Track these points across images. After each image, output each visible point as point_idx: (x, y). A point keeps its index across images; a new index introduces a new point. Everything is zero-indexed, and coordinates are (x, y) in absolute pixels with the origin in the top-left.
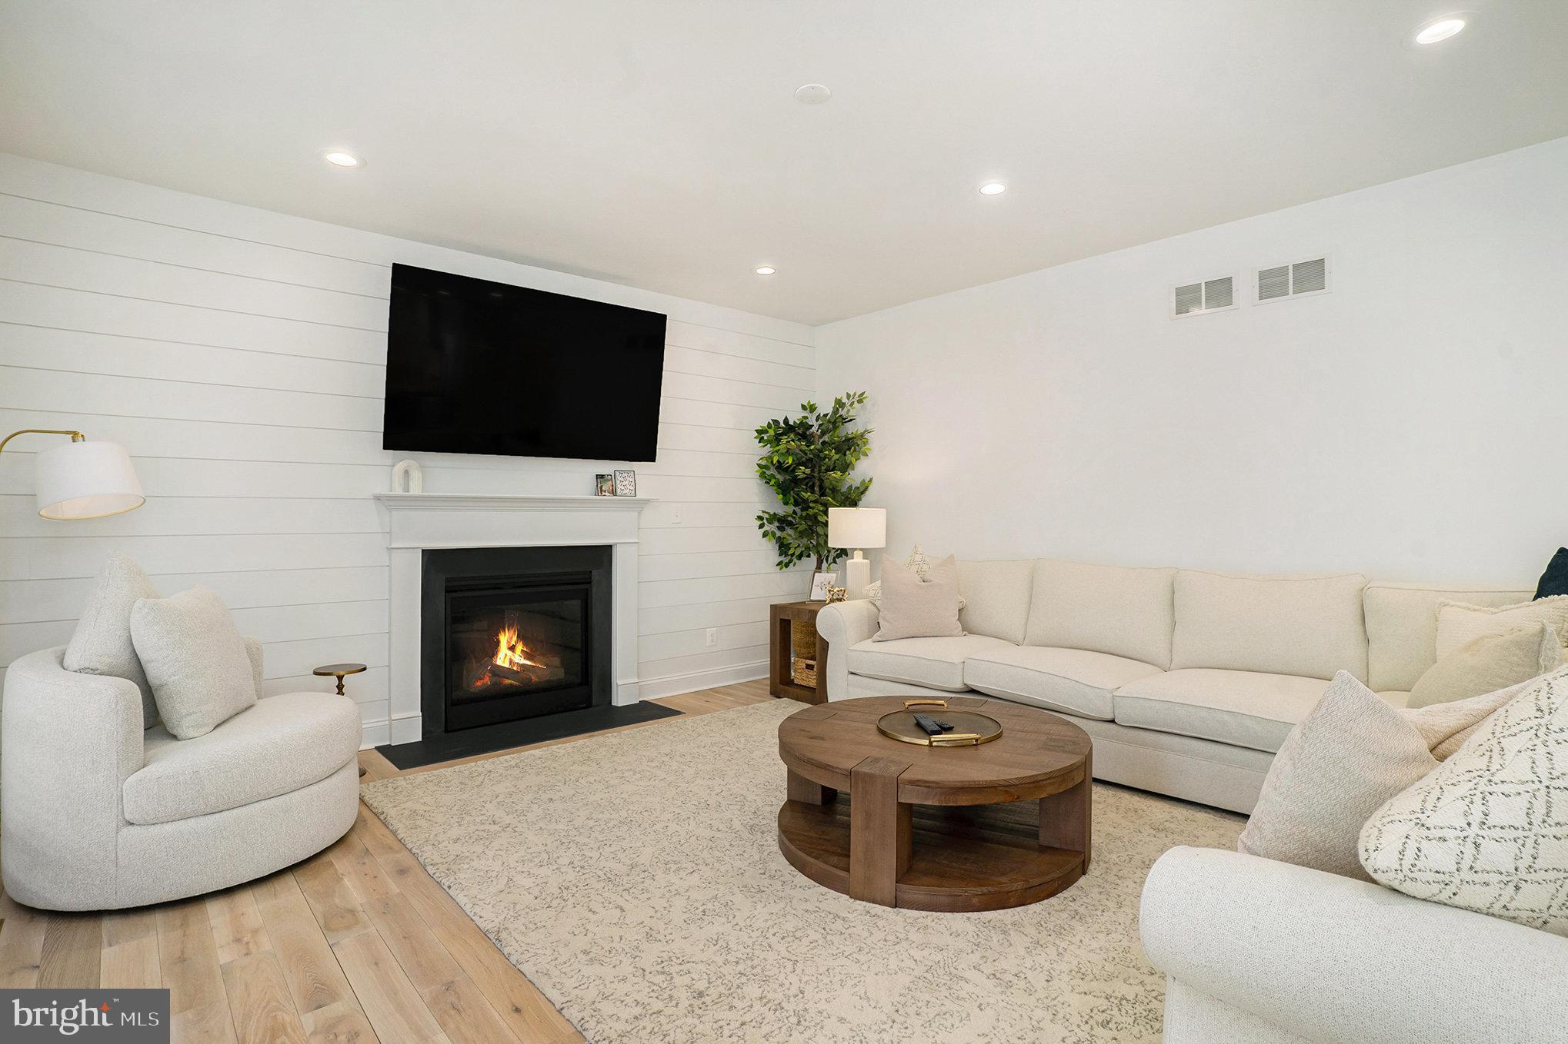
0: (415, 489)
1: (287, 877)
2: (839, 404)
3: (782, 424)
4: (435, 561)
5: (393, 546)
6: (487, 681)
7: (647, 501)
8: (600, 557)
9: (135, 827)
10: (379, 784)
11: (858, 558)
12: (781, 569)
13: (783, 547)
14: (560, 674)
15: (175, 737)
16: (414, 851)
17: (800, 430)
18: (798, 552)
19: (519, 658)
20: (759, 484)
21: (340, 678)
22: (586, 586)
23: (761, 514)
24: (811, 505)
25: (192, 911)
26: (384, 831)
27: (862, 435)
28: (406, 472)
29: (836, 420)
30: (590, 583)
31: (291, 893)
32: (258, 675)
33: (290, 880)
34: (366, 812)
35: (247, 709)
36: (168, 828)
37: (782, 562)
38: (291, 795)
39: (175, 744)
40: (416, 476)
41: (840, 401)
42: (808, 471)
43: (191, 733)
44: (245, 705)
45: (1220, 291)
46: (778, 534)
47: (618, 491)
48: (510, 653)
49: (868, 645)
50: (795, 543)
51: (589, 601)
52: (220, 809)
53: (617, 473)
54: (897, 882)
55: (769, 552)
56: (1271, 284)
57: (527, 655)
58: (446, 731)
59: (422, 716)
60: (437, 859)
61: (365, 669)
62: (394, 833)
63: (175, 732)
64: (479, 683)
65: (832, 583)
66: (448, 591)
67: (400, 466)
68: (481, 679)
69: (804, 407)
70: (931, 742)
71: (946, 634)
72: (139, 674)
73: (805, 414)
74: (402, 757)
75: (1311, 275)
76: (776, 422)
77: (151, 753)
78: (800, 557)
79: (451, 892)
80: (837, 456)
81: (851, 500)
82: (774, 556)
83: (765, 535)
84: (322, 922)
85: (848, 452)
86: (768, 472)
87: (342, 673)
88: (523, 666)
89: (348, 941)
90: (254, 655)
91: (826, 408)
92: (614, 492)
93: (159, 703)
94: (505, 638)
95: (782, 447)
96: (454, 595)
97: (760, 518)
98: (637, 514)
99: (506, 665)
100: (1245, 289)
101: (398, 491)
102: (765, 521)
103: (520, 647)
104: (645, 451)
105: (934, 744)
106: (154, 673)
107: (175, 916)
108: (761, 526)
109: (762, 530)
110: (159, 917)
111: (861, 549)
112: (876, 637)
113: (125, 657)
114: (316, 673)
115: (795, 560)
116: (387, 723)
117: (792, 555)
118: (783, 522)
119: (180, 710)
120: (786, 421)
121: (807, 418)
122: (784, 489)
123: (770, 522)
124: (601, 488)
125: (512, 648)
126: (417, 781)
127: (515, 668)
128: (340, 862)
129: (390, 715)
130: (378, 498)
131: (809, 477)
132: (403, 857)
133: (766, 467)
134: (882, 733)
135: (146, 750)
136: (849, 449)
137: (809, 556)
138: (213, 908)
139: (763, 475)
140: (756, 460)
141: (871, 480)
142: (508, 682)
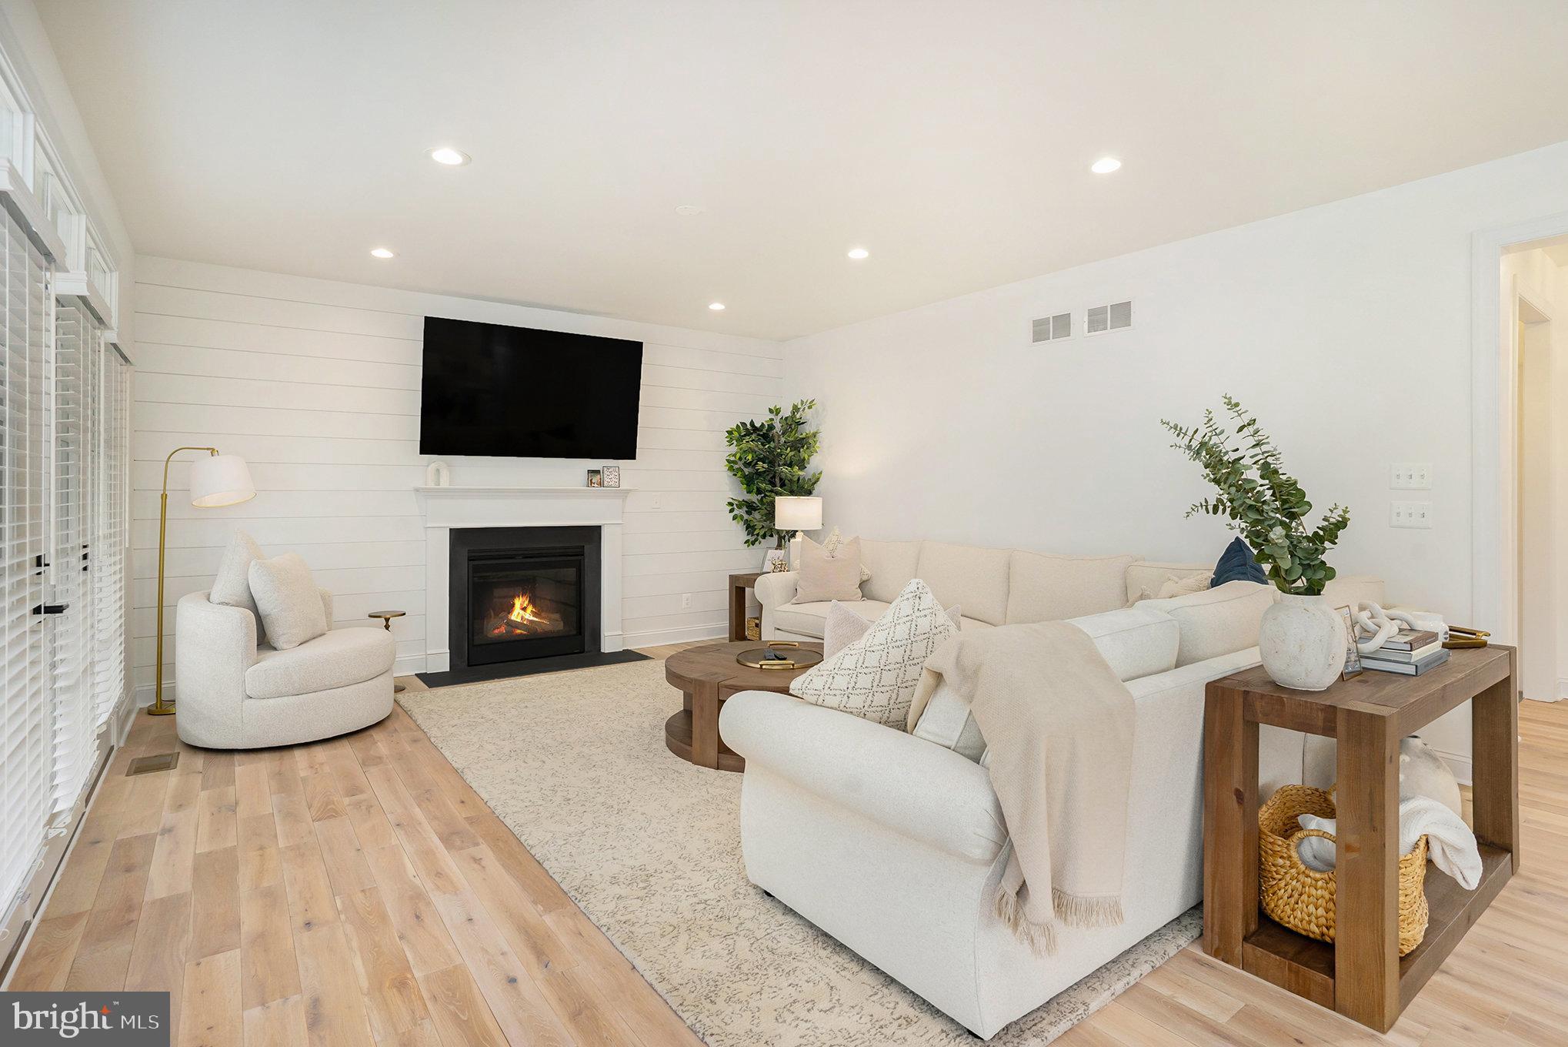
0: (444, 483)
1: (343, 741)
2: (796, 409)
3: (749, 426)
4: (459, 537)
5: (428, 526)
6: (503, 629)
7: (628, 491)
8: (593, 534)
9: (252, 700)
10: (411, 695)
11: (799, 537)
12: (748, 546)
13: (750, 528)
14: (560, 626)
15: (275, 649)
16: (425, 730)
17: (763, 433)
18: (762, 533)
19: (529, 616)
20: (730, 477)
21: (387, 620)
22: (580, 558)
23: (731, 501)
24: (768, 494)
25: (286, 754)
26: (409, 720)
27: (814, 435)
28: (438, 470)
29: (793, 423)
30: (583, 555)
31: (345, 748)
32: (329, 614)
33: (345, 742)
34: (399, 710)
35: (321, 635)
36: (271, 701)
37: (749, 540)
38: (345, 688)
39: (275, 652)
40: (445, 474)
41: (797, 406)
42: (766, 466)
43: (285, 646)
44: (320, 632)
45: (1062, 324)
46: (746, 517)
47: (605, 484)
48: (522, 612)
49: (788, 607)
50: (759, 525)
51: (582, 568)
52: (302, 692)
53: (605, 468)
54: (719, 753)
55: (739, 533)
56: (1097, 319)
57: (534, 614)
58: (469, 666)
59: (450, 653)
60: (439, 735)
61: (404, 614)
62: (415, 721)
63: (275, 645)
64: (496, 631)
65: (780, 559)
66: (470, 559)
67: (433, 466)
68: (498, 628)
69: (771, 411)
70: (761, 665)
71: (846, 598)
72: (254, 608)
73: (772, 416)
74: (432, 680)
75: (1122, 313)
76: (744, 424)
77: (260, 657)
78: (764, 537)
79: (442, 751)
80: (793, 453)
81: (803, 489)
82: (743, 536)
83: (734, 518)
84: (360, 761)
85: (801, 450)
86: (736, 466)
87: (388, 616)
88: (531, 621)
89: (373, 770)
90: (327, 601)
91: (786, 412)
92: (601, 484)
93: (265, 626)
94: (519, 602)
95: (744, 446)
96: (476, 563)
97: (730, 504)
98: (621, 500)
99: (519, 620)
100: (1080, 322)
101: (432, 485)
102: (735, 506)
103: (530, 609)
104: (628, 452)
105: (764, 667)
106: (262, 607)
107: (276, 755)
108: (731, 511)
109: (732, 514)
110: (266, 756)
111: (802, 531)
112: (794, 601)
113: (245, 597)
114: (370, 616)
115: (759, 538)
116: (424, 656)
117: (758, 535)
118: (751, 507)
119: (278, 632)
120: (752, 424)
121: (773, 420)
122: (749, 481)
123: (739, 507)
124: (591, 480)
125: (524, 609)
126: (439, 694)
127: (525, 623)
128: (376, 734)
129: (426, 650)
130: (417, 490)
131: (767, 471)
132: (419, 734)
133: (735, 462)
134: (738, 661)
135: (258, 655)
136: (803, 447)
137: (772, 536)
138: (298, 753)
139: (731, 469)
140: (725, 456)
141: (821, 473)
142: (519, 631)
